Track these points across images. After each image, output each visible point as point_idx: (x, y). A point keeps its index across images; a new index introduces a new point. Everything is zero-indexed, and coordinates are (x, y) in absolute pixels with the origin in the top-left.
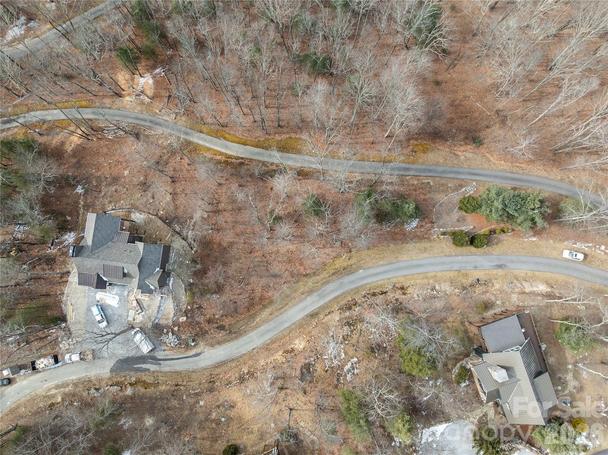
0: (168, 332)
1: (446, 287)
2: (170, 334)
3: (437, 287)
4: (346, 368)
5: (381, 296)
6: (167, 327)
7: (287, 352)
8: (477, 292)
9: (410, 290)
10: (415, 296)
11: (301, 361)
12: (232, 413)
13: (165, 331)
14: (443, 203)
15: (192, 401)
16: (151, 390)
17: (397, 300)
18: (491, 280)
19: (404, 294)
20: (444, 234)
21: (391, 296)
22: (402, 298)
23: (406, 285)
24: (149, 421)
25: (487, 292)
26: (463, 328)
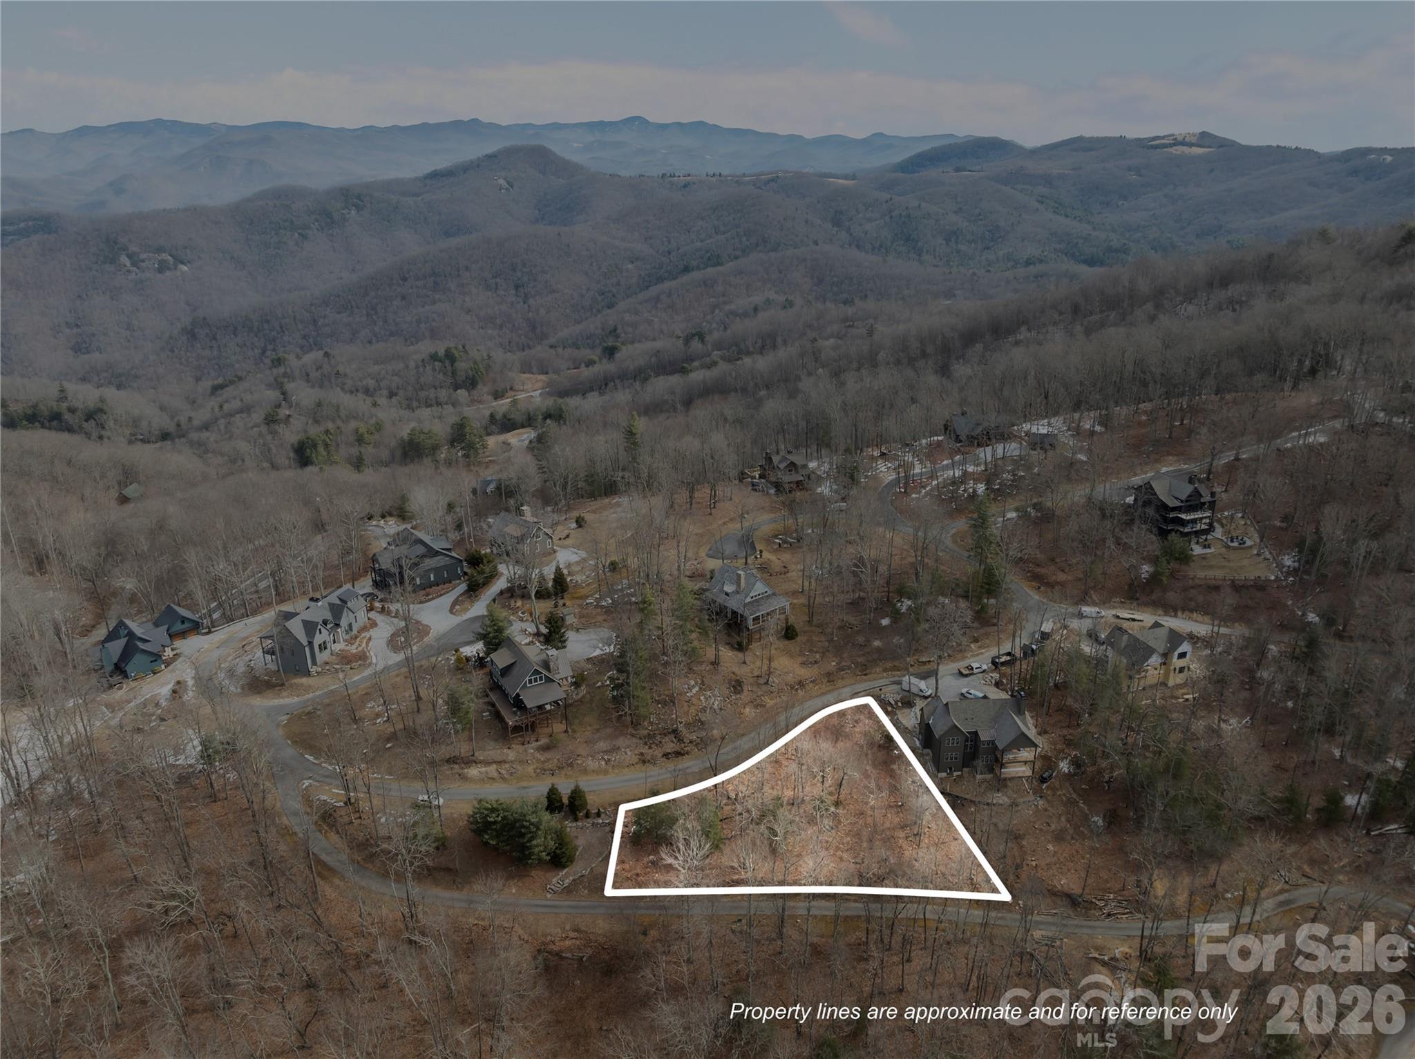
0: (896, 703)
1: (591, 764)
2: (893, 702)
3: (603, 763)
4: (697, 689)
5: (669, 751)
6: (899, 708)
7: (762, 706)
8: (556, 761)
9: (635, 759)
10: (629, 753)
11: (745, 696)
12: (800, 659)
13: (900, 704)
14: (597, 858)
15: (844, 664)
16: (889, 665)
17: (650, 748)
18: (538, 775)
19: (642, 754)
20: (598, 814)
21: (658, 752)
22: (645, 750)
23: (640, 765)
24: (877, 643)
25: (544, 762)
26: (574, 727)
